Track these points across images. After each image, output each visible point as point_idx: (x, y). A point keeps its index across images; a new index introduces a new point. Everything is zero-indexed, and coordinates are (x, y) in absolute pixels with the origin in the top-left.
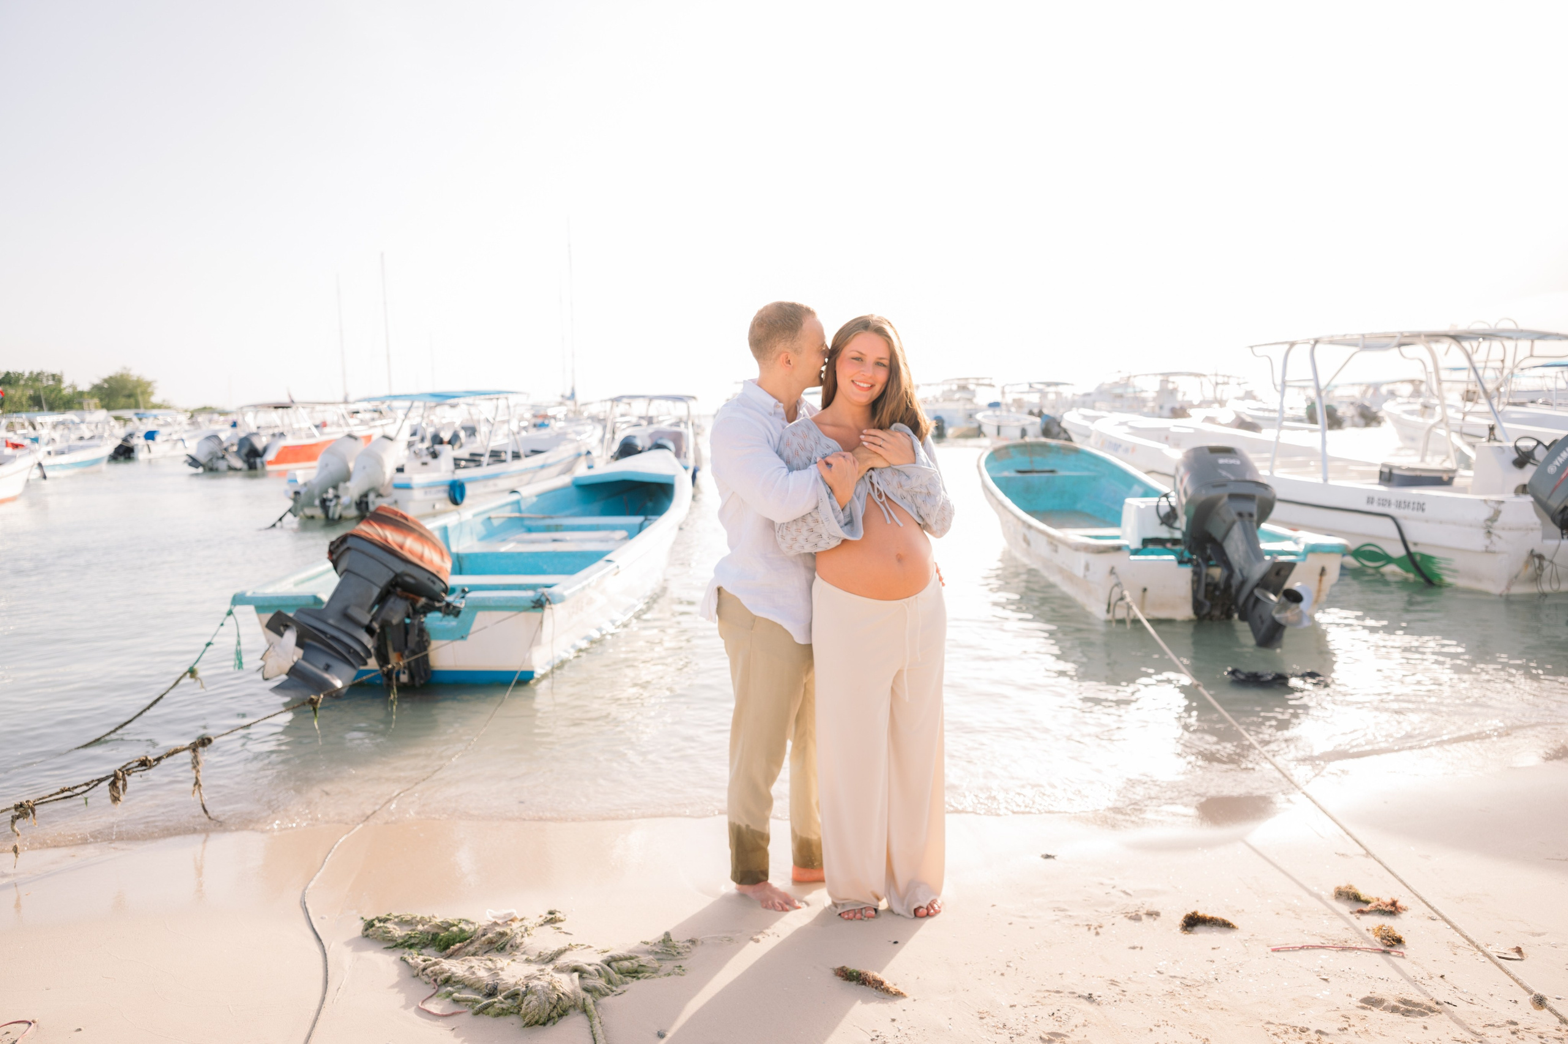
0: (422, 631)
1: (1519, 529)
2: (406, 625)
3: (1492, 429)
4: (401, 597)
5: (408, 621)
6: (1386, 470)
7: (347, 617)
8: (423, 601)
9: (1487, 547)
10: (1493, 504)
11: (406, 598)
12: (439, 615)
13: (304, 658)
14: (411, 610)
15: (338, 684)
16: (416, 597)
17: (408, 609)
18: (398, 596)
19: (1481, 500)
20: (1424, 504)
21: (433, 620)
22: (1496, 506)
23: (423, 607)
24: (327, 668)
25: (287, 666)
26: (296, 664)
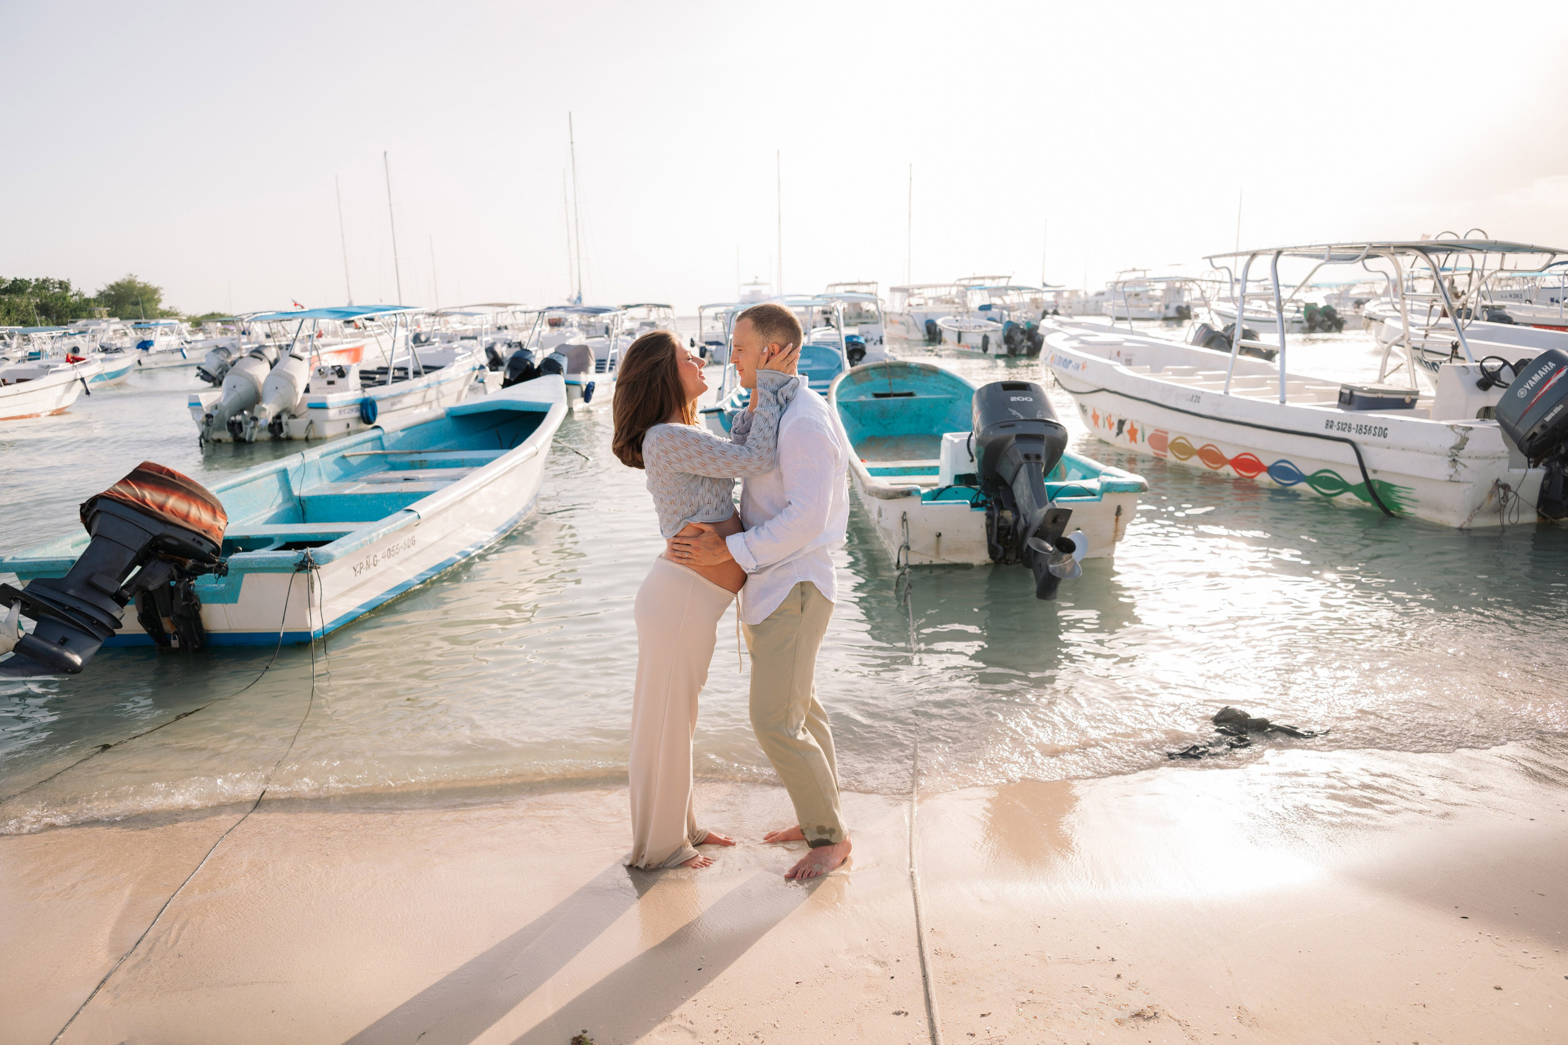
0: (189, 595)
1: (1487, 458)
2: (171, 588)
3: (1455, 347)
4: (164, 561)
5: (173, 583)
6: (1347, 392)
7: (90, 585)
8: (190, 562)
9: (1451, 476)
10: (1460, 431)
11: (170, 561)
12: (211, 576)
13: (36, 633)
14: (175, 572)
15: (78, 660)
16: (183, 559)
17: (172, 572)
18: (160, 559)
19: (1447, 426)
20: (1386, 429)
21: (205, 583)
22: (1463, 433)
23: (191, 568)
24: (63, 642)
25: (12, 643)
26: (22, 639)
